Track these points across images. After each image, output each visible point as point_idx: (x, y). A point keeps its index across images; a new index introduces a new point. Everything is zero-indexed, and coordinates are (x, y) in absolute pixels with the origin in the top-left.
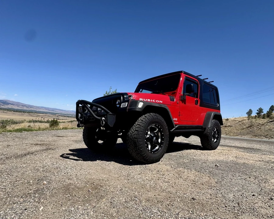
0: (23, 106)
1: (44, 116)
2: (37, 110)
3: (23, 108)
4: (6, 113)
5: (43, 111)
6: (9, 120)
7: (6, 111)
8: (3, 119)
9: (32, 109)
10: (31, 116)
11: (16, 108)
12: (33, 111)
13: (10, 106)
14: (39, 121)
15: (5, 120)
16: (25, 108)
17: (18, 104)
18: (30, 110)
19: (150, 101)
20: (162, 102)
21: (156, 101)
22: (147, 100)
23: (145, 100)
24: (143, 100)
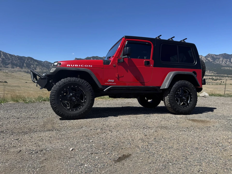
19: (78, 66)
20: (91, 66)
21: (84, 66)
22: (75, 65)
23: (73, 65)
24: (70, 66)
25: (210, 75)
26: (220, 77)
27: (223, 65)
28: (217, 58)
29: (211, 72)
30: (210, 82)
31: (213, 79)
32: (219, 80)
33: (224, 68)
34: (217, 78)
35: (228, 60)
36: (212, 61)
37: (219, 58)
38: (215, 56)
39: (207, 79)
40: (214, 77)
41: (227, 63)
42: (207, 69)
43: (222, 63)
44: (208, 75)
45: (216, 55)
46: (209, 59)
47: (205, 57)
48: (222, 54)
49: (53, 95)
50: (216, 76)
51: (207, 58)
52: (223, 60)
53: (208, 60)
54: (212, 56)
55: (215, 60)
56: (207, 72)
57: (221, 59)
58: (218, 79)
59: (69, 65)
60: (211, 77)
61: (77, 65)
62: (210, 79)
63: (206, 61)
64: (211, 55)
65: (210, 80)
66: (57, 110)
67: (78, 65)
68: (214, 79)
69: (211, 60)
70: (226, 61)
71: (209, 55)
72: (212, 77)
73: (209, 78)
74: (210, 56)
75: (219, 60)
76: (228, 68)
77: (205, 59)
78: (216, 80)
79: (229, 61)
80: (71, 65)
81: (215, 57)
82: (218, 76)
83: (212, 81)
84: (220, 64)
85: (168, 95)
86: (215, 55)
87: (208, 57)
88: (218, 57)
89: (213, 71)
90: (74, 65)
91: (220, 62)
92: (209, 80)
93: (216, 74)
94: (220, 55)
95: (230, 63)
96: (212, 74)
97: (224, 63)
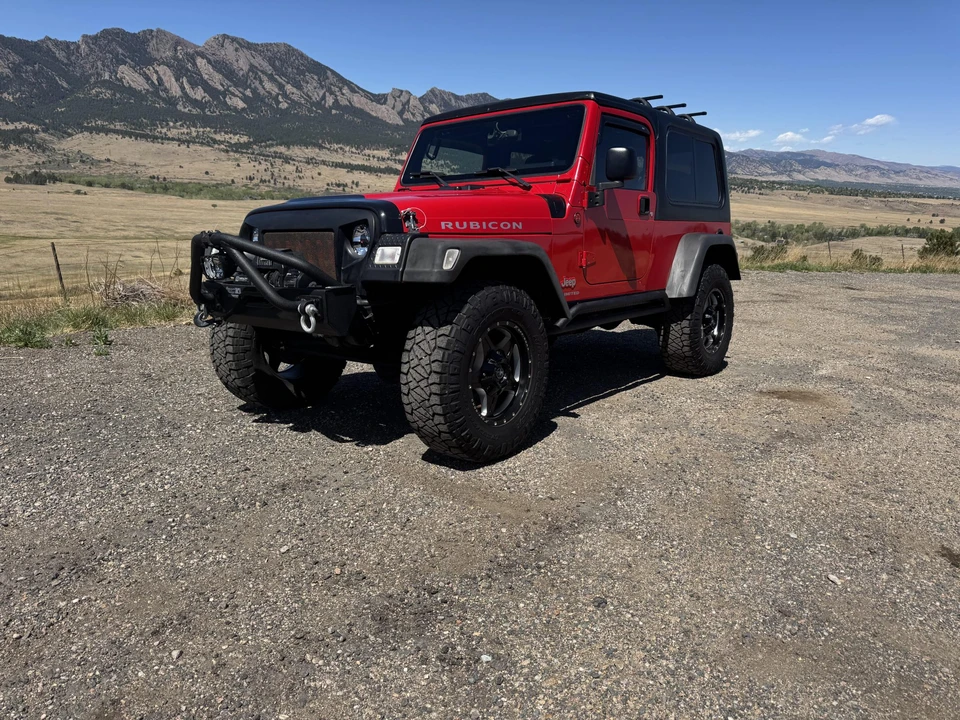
0: (866, 168)
1: (947, 209)
2: (922, 184)
3: (866, 177)
4: (805, 199)
5: (947, 184)
6: (806, 225)
7: (805, 193)
8: (789, 222)
9: (902, 180)
10: (892, 209)
11: (840, 177)
12: (904, 187)
13: (821, 174)
14: (917, 230)
15: (795, 222)
16: (874, 179)
17: (850, 163)
18: (889, 186)
19: (479, 227)
20: (520, 227)
21: (499, 225)
22: (468, 225)
23: (461, 225)
24: (454, 226)
38: (453, 101)
45: (457, 98)
46: (433, 107)
47: (422, 100)
48: (476, 95)
49: (452, 375)
51: (427, 104)
54: (443, 99)
59: (450, 225)
61: (477, 224)
63: (423, 116)
64: (442, 92)
66: (467, 434)
67: (481, 225)
71: (432, 91)
74: (435, 96)
77: (422, 109)
80: (457, 224)
85: (689, 317)
86: (453, 94)
87: (431, 102)
90: (465, 224)
94: (468, 97)
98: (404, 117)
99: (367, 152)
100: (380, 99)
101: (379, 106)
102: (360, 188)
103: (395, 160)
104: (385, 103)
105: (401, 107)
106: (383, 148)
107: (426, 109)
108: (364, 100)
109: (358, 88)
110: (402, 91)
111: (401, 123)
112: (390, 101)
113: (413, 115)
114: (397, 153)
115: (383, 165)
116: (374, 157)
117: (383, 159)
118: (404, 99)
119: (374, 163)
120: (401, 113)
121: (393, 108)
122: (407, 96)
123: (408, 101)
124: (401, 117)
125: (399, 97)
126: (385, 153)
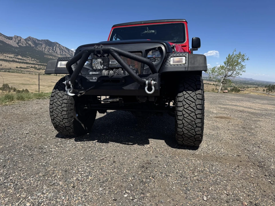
25: (33, 63)
26: (43, 66)
27: (46, 52)
28: (39, 44)
29: (33, 59)
30: (32, 72)
31: (35, 68)
32: (43, 69)
33: (47, 56)
34: (40, 67)
35: (51, 47)
36: (34, 46)
37: (41, 45)
39: (29, 68)
40: (37, 66)
41: (50, 51)
42: (28, 56)
43: (45, 50)
44: (30, 62)
45: (38, 40)
46: (30, 42)
47: (26, 40)
48: (45, 40)
50: (39, 65)
51: (27, 41)
52: (45, 47)
53: (29, 44)
54: (33, 40)
55: (37, 46)
56: (28, 59)
57: (44, 46)
58: (41, 69)
60: (33, 66)
62: (32, 67)
63: (26, 45)
64: (33, 38)
65: (33, 69)
68: (37, 68)
69: (32, 45)
70: (49, 49)
71: (29, 37)
72: (35, 66)
73: (30, 67)
74: (30, 39)
75: (41, 46)
76: (51, 57)
77: (26, 42)
78: (39, 69)
79: (52, 50)
81: (37, 41)
82: (41, 65)
83: (35, 71)
84: (42, 51)
86: (36, 39)
87: (29, 41)
88: (41, 43)
89: (34, 58)
91: (42, 49)
92: (31, 69)
93: (39, 62)
94: (42, 40)
95: (53, 52)
96: (35, 62)
97: (47, 51)
98: (19, 44)
99: (5, 55)
100: (10, 38)
101: (9, 40)
102: (2, 66)
103: (16, 58)
104: (12, 40)
105: (18, 41)
106: (11, 54)
107: (27, 43)
108: (3, 38)
109: (1, 34)
110: (18, 37)
111: (18, 46)
112: (14, 39)
113: (23, 44)
114: (17, 56)
115: (11, 59)
116: (8, 56)
117: (11, 57)
118: (19, 39)
119: (8, 59)
120: (18, 43)
121: (15, 41)
122: (20, 38)
123: (20, 40)
124: (18, 45)
125: (17, 38)
126: (12, 56)
